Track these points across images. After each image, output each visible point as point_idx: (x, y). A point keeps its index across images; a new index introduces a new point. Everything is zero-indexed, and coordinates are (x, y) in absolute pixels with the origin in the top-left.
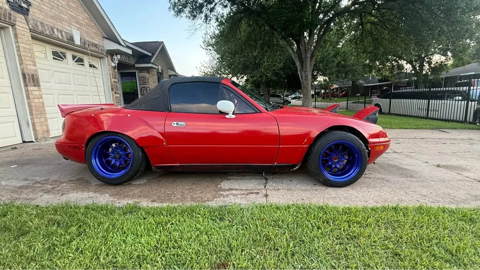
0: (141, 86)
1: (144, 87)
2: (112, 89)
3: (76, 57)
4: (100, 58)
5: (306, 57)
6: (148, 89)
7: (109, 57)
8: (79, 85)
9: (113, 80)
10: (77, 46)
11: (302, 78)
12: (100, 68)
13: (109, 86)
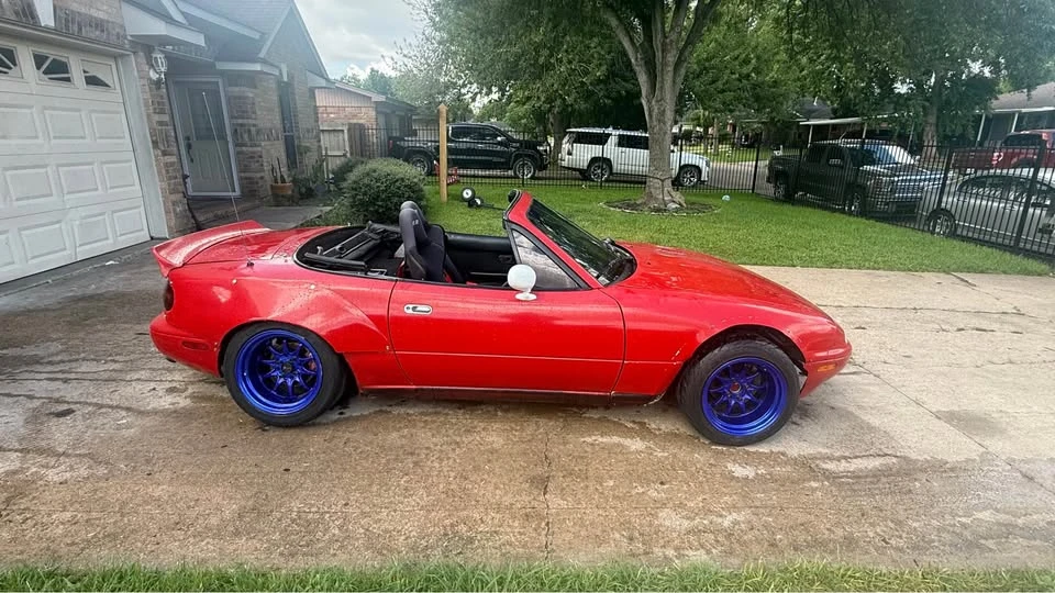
0: (235, 121)
1: (242, 125)
2: (155, 144)
3: (47, 58)
4: (115, 57)
5: (664, 64)
6: (253, 129)
7: (141, 54)
8: (60, 138)
9: (156, 118)
10: (47, 29)
11: (650, 116)
12: (118, 87)
13: (145, 136)
